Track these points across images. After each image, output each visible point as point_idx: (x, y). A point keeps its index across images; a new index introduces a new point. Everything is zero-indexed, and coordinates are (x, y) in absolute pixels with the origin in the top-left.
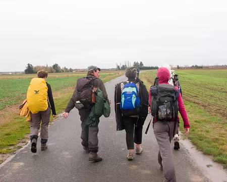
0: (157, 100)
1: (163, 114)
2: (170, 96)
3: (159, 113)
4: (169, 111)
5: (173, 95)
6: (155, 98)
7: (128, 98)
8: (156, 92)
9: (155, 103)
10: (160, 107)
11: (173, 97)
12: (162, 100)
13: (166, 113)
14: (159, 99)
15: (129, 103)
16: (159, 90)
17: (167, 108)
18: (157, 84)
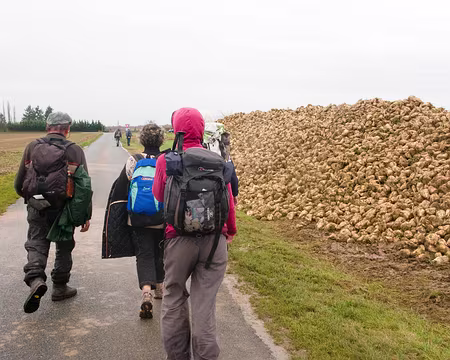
0: (184, 186)
1: (196, 220)
2: (212, 178)
3: (188, 218)
4: (210, 214)
5: (219, 175)
6: (176, 181)
7: (145, 189)
8: (178, 167)
9: (177, 192)
10: (189, 203)
11: (219, 180)
12: (194, 186)
13: (203, 218)
14: (188, 184)
15: (149, 200)
16: (186, 163)
17: (205, 206)
18: (181, 148)
